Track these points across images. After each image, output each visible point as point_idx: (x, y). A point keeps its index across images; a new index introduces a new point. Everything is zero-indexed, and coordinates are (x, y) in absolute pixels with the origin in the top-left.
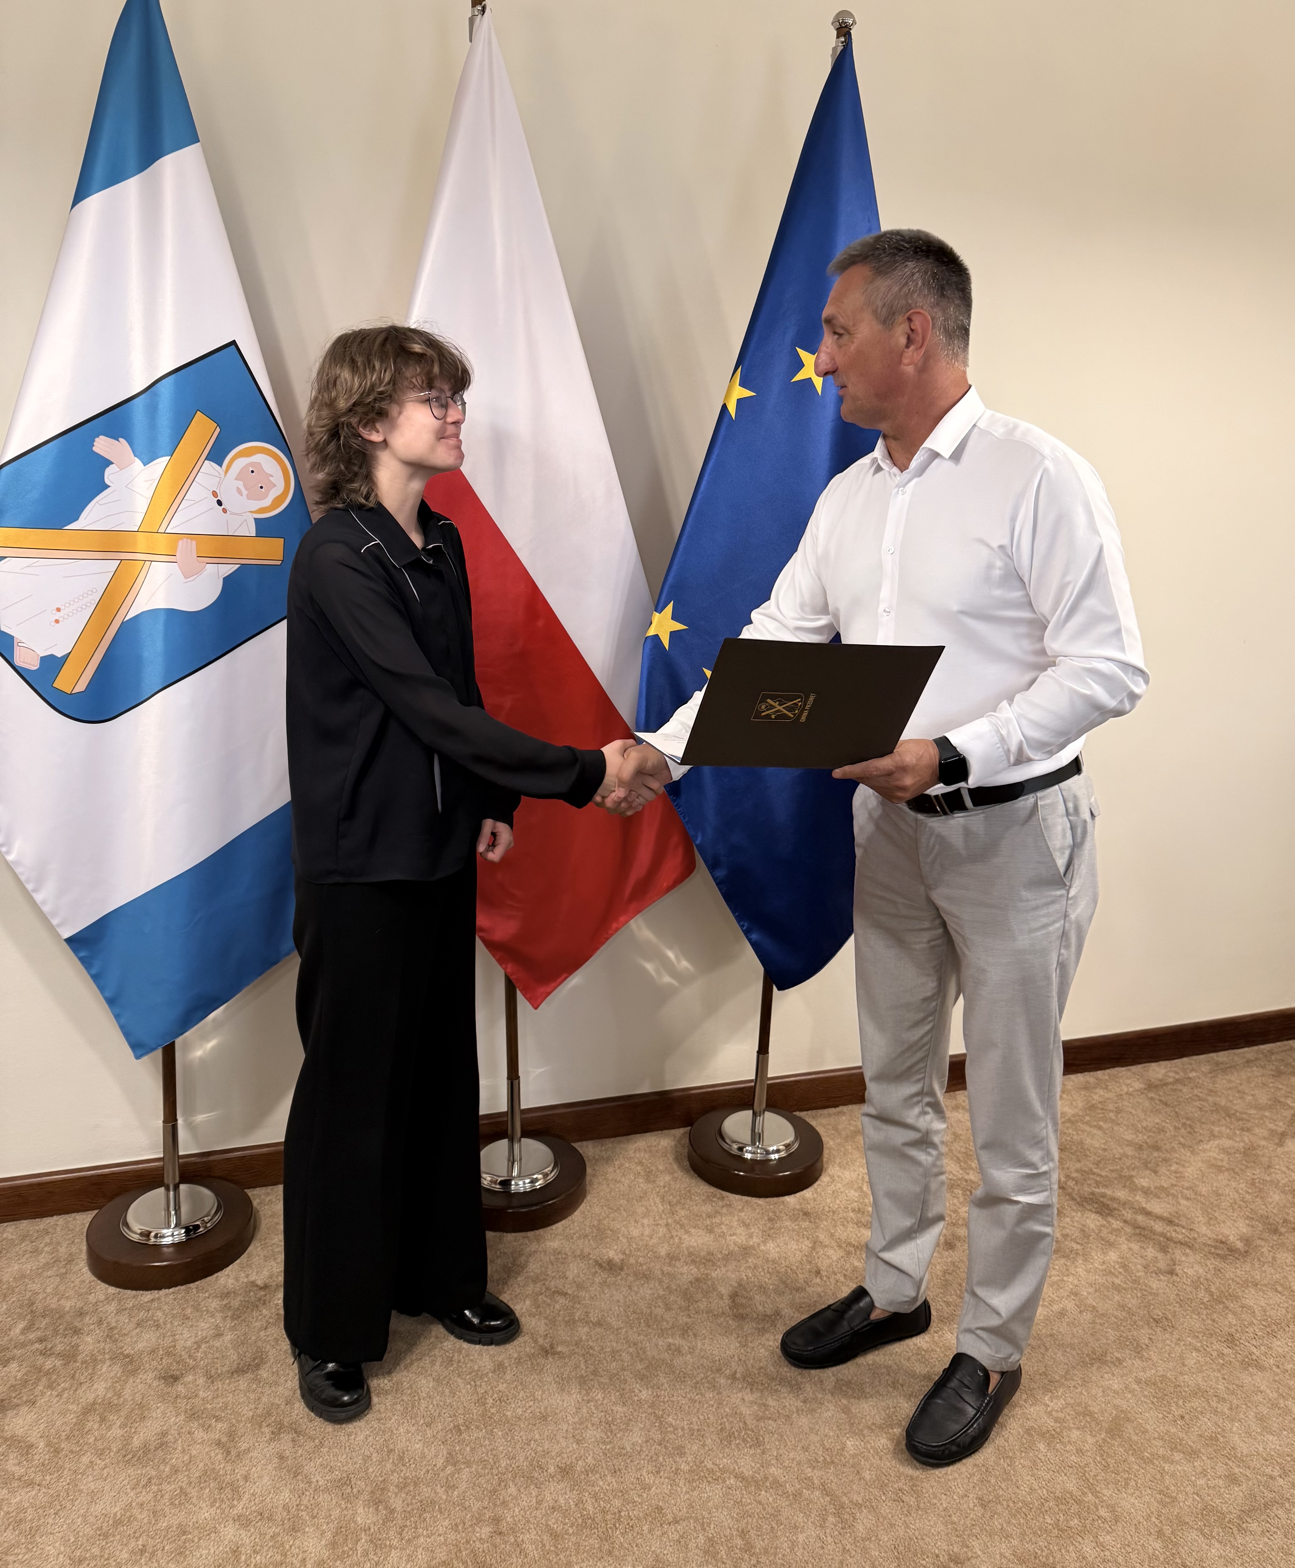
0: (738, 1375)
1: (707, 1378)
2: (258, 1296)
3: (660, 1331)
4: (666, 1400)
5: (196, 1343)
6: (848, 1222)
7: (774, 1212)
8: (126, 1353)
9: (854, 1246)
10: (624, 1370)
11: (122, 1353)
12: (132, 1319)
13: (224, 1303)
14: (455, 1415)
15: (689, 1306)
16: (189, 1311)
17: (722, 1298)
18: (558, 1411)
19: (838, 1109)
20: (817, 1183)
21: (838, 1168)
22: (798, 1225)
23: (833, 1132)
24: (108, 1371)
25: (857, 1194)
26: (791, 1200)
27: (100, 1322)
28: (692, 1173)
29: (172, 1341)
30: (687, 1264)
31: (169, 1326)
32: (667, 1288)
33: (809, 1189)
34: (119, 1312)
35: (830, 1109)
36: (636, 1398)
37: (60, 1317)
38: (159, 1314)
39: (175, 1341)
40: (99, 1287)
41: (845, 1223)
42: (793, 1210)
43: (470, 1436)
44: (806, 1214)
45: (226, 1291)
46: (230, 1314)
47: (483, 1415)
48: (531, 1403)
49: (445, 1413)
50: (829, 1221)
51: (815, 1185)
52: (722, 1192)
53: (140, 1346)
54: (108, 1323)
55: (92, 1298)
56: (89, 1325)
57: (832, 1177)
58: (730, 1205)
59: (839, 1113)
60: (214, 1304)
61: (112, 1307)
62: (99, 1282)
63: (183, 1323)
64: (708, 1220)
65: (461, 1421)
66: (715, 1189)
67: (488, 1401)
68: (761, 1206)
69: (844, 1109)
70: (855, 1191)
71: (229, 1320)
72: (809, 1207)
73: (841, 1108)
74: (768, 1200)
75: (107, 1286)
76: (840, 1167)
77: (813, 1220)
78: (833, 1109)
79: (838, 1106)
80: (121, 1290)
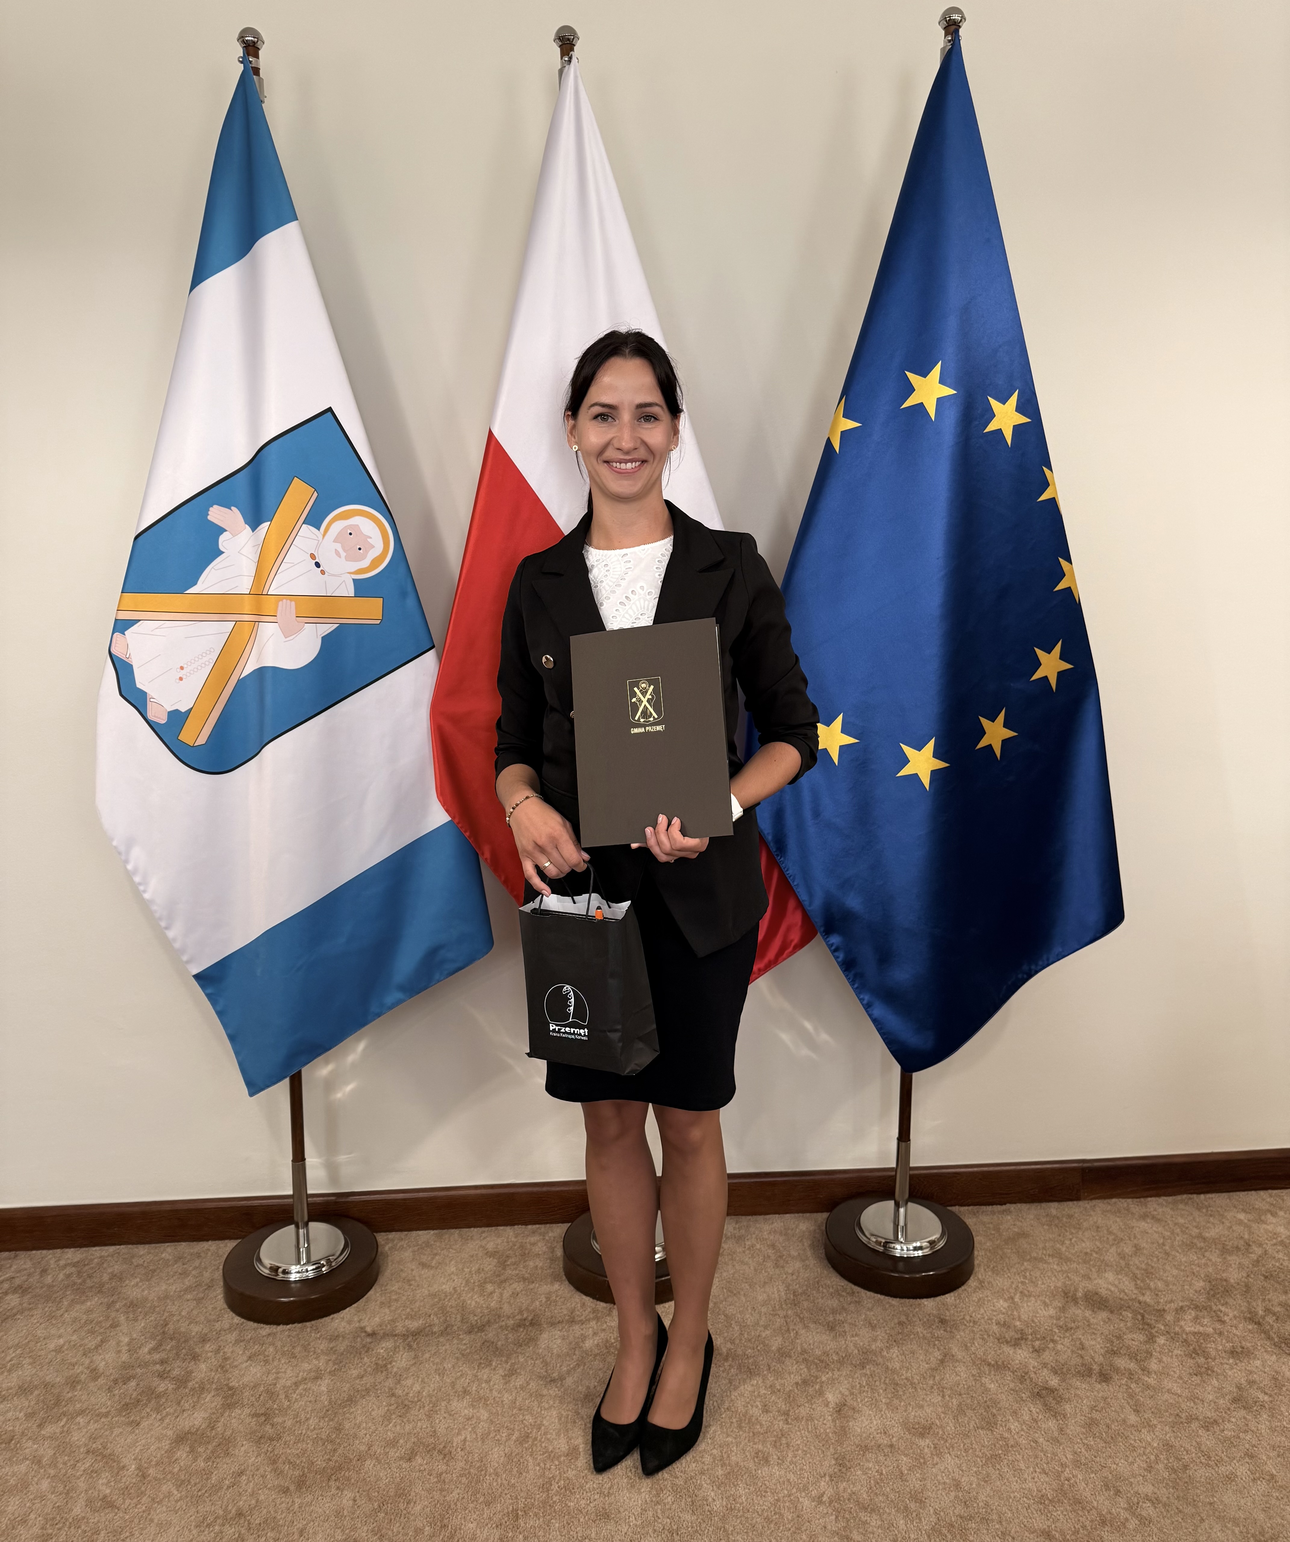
0: (825, 1498)
1: (790, 1496)
2: (364, 1342)
3: (751, 1434)
4: (739, 1515)
5: (295, 1383)
6: (989, 1336)
7: (907, 1316)
8: (231, 1385)
9: (989, 1364)
10: (702, 1473)
11: (227, 1385)
12: (246, 1352)
13: (331, 1346)
14: (516, 1498)
15: (789, 1410)
16: (298, 1349)
17: (827, 1406)
18: (622, 1510)
19: (1004, 1207)
20: (963, 1288)
21: (990, 1273)
22: (931, 1333)
23: (993, 1232)
24: (211, 1400)
25: (1006, 1305)
26: (929, 1304)
27: (217, 1351)
28: (826, 1262)
29: (275, 1379)
30: (797, 1362)
31: (276, 1363)
32: (771, 1386)
33: (952, 1294)
34: (237, 1342)
35: (994, 1206)
36: (707, 1508)
37: (185, 1341)
38: (271, 1349)
39: (277, 1378)
40: (226, 1316)
41: (986, 1337)
42: (929, 1315)
43: (525, 1523)
44: (943, 1321)
45: (336, 1334)
46: (334, 1357)
47: (544, 1503)
48: (596, 1497)
49: (506, 1494)
50: (967, 1332)
51: (960, 1290)
52: (853, 1286)
53: (246, 1380)
54: (224, 1353)
55: (218, 1326)
56: (207, 1352)
57: (981, 1282)
58: (859, 1302)
59: (1004, 1211)
60: (323, 1345)
61: (232, 1337)
62: (229, 1310)
63: (289, 1362)
64: (831, 1316)
65: (521, 1505)
66: (846, 1282)
67: (552, 1487)
68: (893, 1306)
69: (1012, 1207)
70: (1005, 1300)
71: (331, 1363)
72: (948, 1314)
73: (1008, 1205)
74: (903, 1300)
75: (234, 1315)
76: (993, 1272)
77: (948, 1329)
78: (999, 1206)
79: (1005, 1204)
80: (245, 1321)
